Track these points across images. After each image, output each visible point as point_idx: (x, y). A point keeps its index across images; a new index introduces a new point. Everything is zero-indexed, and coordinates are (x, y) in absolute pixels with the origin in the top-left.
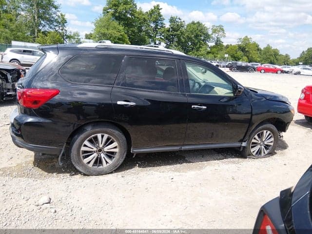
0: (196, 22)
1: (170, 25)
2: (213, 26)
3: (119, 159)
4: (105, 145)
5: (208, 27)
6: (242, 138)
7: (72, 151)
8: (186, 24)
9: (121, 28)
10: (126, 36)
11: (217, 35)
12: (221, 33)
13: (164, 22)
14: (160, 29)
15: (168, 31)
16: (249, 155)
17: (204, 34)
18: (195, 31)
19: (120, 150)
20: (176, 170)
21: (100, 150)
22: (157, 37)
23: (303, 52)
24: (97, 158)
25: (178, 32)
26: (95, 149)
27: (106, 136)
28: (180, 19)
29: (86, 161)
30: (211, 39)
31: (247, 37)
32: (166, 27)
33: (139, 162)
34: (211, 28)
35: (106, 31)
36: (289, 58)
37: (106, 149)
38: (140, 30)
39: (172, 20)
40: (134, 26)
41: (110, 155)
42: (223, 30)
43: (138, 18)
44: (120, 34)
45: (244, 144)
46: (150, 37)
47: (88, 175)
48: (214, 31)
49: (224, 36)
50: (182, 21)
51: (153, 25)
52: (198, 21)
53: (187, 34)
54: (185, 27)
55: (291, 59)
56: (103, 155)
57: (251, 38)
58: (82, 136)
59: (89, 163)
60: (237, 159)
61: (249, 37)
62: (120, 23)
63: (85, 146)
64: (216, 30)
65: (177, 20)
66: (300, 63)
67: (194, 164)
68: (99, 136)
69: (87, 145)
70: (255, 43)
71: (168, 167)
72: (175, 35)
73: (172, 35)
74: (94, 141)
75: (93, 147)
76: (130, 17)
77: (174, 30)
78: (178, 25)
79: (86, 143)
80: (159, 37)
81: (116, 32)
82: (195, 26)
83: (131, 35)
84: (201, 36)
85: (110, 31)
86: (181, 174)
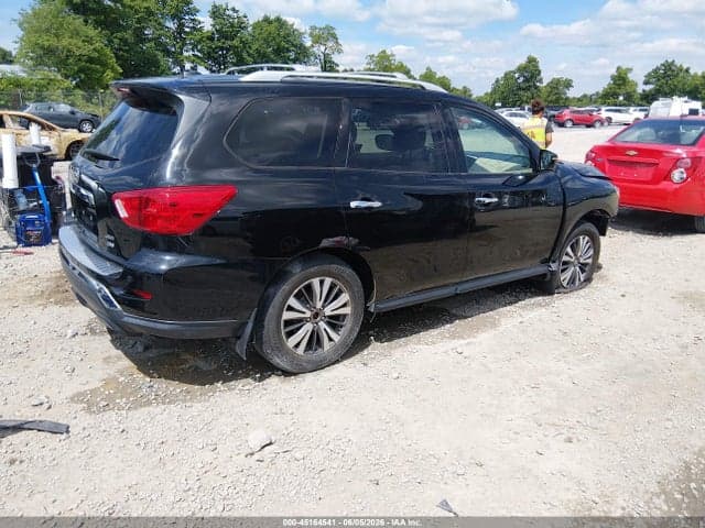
0: (272, 17)
1: (214, 26)
2: (313, 28)
3: (352, 330)
4: (325, 301)
5: (303, 31)
6: (547, 256)
7: (266, 323)
8: (251, 22)
9: (91, 31)
10: (108, 51)
11: (323, 48)
12: (330, 44)
13: (199, 17)
14: (191, 33)
15: (211, 39)
16: (558, 288)
17: (295, 46)
18: (274, 39)
19: (354, 309)
20: (453, 336)
21: (316, 315)
22: (185, 54)
23: (497, 81)
24: (313, 332)
25: (236, 42)
26: (308, 314)
27: (328, 281)
28: (234, 10)
29: (292, 342)
30: (312, 58)
31: (384, 52)
32: (206, 29)
33: (371, 332)
34: (309, 31)
35: (53, 42)
36: (470, 96)
37: (328, 311)
38: (141, 39)
39: (216, 13)
40: (125, 29)
41: (335, 322)
42: (335, 37)
43: (131, 8)
44: (92, 47)
45: (554, 267)
46: (168, 53)
47: (295, 374)
48: (317, 40)
49: (340, 51)
50: (241, 15)
51: (172, 25)
52: (276, 15)
53: (254, 47)
54: (250, 29)
55: (474, 96)
56: (323, 325)
57: (393, 55)
58: (286, 287)
59: (297, 346)
60: (540, 298)
61: (388, 52)
62: (86, 21)
63: (290, 309)
64: (319, 37)
65: (227, 12)
66: (497, 105)
67: (475, 318)
68: (316, 282)
69: (293, 305)
70: (402, 65)
71: (434, 332)
72: (228, 50)
73: (222, 49)
74: (306, 295)
75: (304, 310)
76: (112, 5)
77: (224, 35)
78: (232, 26)
79: (292, 302)
80: (191, 53)
81: (80, 44)
82: (272, 28)
83: (121, 49)
84: (288, 51)
85: (65, 42)
86: (468, 340)
